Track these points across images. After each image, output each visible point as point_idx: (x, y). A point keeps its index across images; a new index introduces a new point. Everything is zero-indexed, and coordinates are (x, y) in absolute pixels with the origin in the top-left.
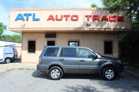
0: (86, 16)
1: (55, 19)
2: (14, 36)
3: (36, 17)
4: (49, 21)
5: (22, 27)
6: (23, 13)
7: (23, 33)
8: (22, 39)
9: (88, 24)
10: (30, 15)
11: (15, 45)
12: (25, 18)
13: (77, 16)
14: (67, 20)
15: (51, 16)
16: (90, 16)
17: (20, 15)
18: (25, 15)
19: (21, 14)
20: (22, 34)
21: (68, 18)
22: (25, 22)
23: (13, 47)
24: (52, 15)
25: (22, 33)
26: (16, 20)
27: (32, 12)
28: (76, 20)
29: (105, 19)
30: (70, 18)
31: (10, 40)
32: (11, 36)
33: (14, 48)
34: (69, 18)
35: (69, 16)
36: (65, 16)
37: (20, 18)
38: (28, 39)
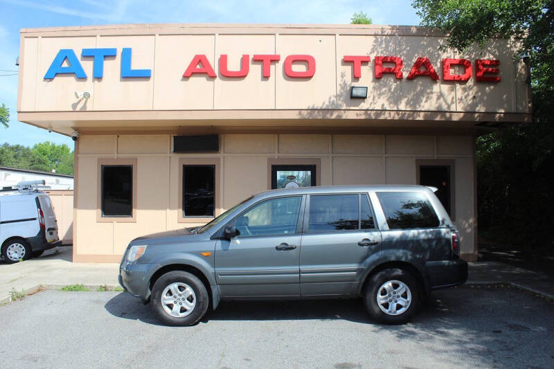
0: (347, 61)
1: (217, 72)
2: (41, 150)
3: (136, 65)
4: (192, 79)
5: (75, 106)
6: (78, 46)
7: (81, 133)
8: (76, 158)
9: (355, 92)
10: (109, 55)
11: (44, 182)
12: (88, 67)
13: (307, 61)
14: (266, 77)
15: (200, 60)
16: (365, 62)
17: (66, 55)
18: (88, 55)
19: (71, 52)
20: (75, 139)
21: (272, 67)
22: (89, 85)
23: (37, 191)
24: (204, 57)
25: (75, 135)
26: (49, 78)
27: (118, 44)
28: (307, 77)
29: (424, 72)
30: (280, 66)
31: (24, 163)
32: (28, 149)
33: (43, 198)
34: (277, 70)
35: (275, 60)
36: (258, 60)
37: (64, 66)
38: (99, 160)
